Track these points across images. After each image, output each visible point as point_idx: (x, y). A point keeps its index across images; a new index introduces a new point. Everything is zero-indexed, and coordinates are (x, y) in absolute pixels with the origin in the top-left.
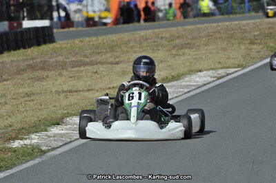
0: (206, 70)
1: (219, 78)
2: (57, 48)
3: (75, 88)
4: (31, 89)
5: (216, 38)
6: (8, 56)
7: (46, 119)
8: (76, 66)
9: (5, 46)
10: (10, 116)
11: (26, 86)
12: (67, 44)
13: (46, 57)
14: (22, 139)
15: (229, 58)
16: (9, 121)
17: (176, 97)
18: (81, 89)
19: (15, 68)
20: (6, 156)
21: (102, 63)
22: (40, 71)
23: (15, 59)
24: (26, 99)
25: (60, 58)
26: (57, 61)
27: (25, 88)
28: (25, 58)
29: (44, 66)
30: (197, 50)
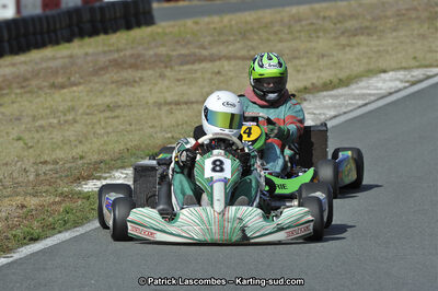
0: (393, 70)
1: (413, 84)
2: (158, 33)
3: (185, 98)
4: (115, 99)
5: (410, 19)
6: (80, 46)
7: (138, 148)
8: (187, 63)
9: (76, 29)
10: (80, 142)
11: (108, 93)
12: (173, 26)
13: (140, 48)
14: (99, 179)
15: (431, 51)
16: (79, 150)
17: (345, 113)
18: (194, 100)
19: (91, 65)
20: (74, 205)
21: (228, 58)
22: (130, 71)
23: (90, 50)
24: (108, 114)
25: (163, 50)
26: (156, 55)
27: (105, 96)
28: (106, 49)
29: (137, 63)
30: (380, 38)
